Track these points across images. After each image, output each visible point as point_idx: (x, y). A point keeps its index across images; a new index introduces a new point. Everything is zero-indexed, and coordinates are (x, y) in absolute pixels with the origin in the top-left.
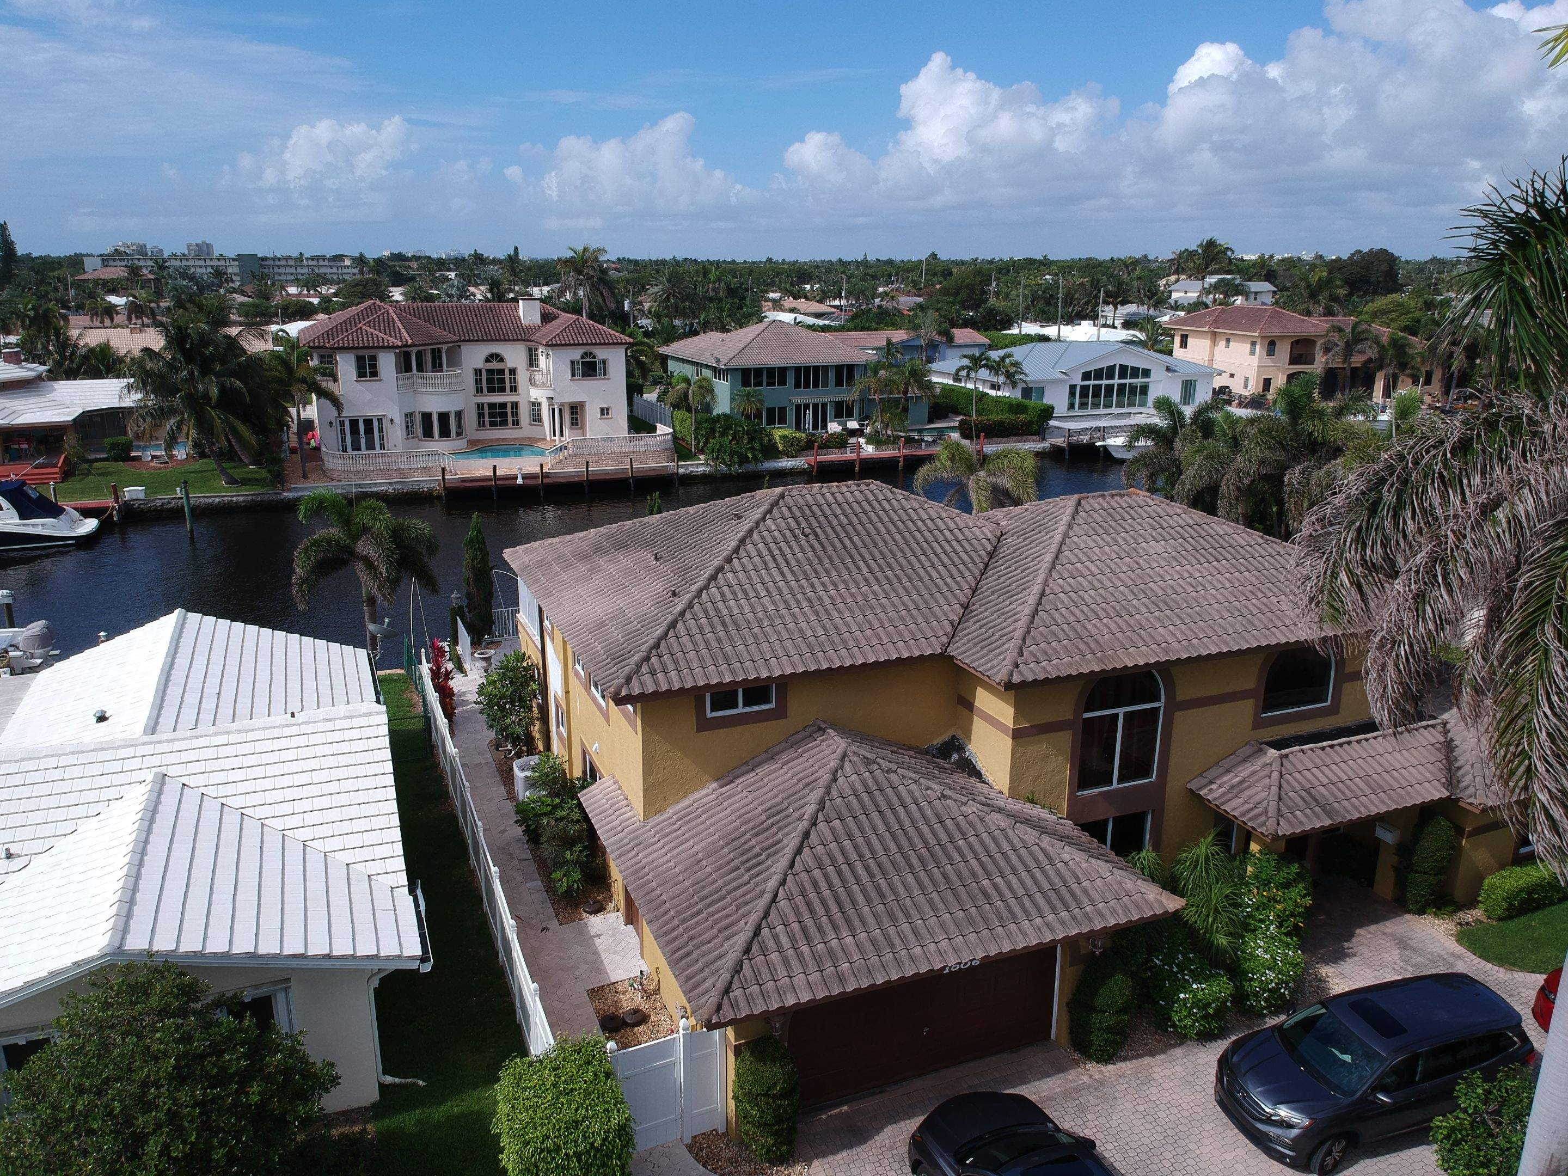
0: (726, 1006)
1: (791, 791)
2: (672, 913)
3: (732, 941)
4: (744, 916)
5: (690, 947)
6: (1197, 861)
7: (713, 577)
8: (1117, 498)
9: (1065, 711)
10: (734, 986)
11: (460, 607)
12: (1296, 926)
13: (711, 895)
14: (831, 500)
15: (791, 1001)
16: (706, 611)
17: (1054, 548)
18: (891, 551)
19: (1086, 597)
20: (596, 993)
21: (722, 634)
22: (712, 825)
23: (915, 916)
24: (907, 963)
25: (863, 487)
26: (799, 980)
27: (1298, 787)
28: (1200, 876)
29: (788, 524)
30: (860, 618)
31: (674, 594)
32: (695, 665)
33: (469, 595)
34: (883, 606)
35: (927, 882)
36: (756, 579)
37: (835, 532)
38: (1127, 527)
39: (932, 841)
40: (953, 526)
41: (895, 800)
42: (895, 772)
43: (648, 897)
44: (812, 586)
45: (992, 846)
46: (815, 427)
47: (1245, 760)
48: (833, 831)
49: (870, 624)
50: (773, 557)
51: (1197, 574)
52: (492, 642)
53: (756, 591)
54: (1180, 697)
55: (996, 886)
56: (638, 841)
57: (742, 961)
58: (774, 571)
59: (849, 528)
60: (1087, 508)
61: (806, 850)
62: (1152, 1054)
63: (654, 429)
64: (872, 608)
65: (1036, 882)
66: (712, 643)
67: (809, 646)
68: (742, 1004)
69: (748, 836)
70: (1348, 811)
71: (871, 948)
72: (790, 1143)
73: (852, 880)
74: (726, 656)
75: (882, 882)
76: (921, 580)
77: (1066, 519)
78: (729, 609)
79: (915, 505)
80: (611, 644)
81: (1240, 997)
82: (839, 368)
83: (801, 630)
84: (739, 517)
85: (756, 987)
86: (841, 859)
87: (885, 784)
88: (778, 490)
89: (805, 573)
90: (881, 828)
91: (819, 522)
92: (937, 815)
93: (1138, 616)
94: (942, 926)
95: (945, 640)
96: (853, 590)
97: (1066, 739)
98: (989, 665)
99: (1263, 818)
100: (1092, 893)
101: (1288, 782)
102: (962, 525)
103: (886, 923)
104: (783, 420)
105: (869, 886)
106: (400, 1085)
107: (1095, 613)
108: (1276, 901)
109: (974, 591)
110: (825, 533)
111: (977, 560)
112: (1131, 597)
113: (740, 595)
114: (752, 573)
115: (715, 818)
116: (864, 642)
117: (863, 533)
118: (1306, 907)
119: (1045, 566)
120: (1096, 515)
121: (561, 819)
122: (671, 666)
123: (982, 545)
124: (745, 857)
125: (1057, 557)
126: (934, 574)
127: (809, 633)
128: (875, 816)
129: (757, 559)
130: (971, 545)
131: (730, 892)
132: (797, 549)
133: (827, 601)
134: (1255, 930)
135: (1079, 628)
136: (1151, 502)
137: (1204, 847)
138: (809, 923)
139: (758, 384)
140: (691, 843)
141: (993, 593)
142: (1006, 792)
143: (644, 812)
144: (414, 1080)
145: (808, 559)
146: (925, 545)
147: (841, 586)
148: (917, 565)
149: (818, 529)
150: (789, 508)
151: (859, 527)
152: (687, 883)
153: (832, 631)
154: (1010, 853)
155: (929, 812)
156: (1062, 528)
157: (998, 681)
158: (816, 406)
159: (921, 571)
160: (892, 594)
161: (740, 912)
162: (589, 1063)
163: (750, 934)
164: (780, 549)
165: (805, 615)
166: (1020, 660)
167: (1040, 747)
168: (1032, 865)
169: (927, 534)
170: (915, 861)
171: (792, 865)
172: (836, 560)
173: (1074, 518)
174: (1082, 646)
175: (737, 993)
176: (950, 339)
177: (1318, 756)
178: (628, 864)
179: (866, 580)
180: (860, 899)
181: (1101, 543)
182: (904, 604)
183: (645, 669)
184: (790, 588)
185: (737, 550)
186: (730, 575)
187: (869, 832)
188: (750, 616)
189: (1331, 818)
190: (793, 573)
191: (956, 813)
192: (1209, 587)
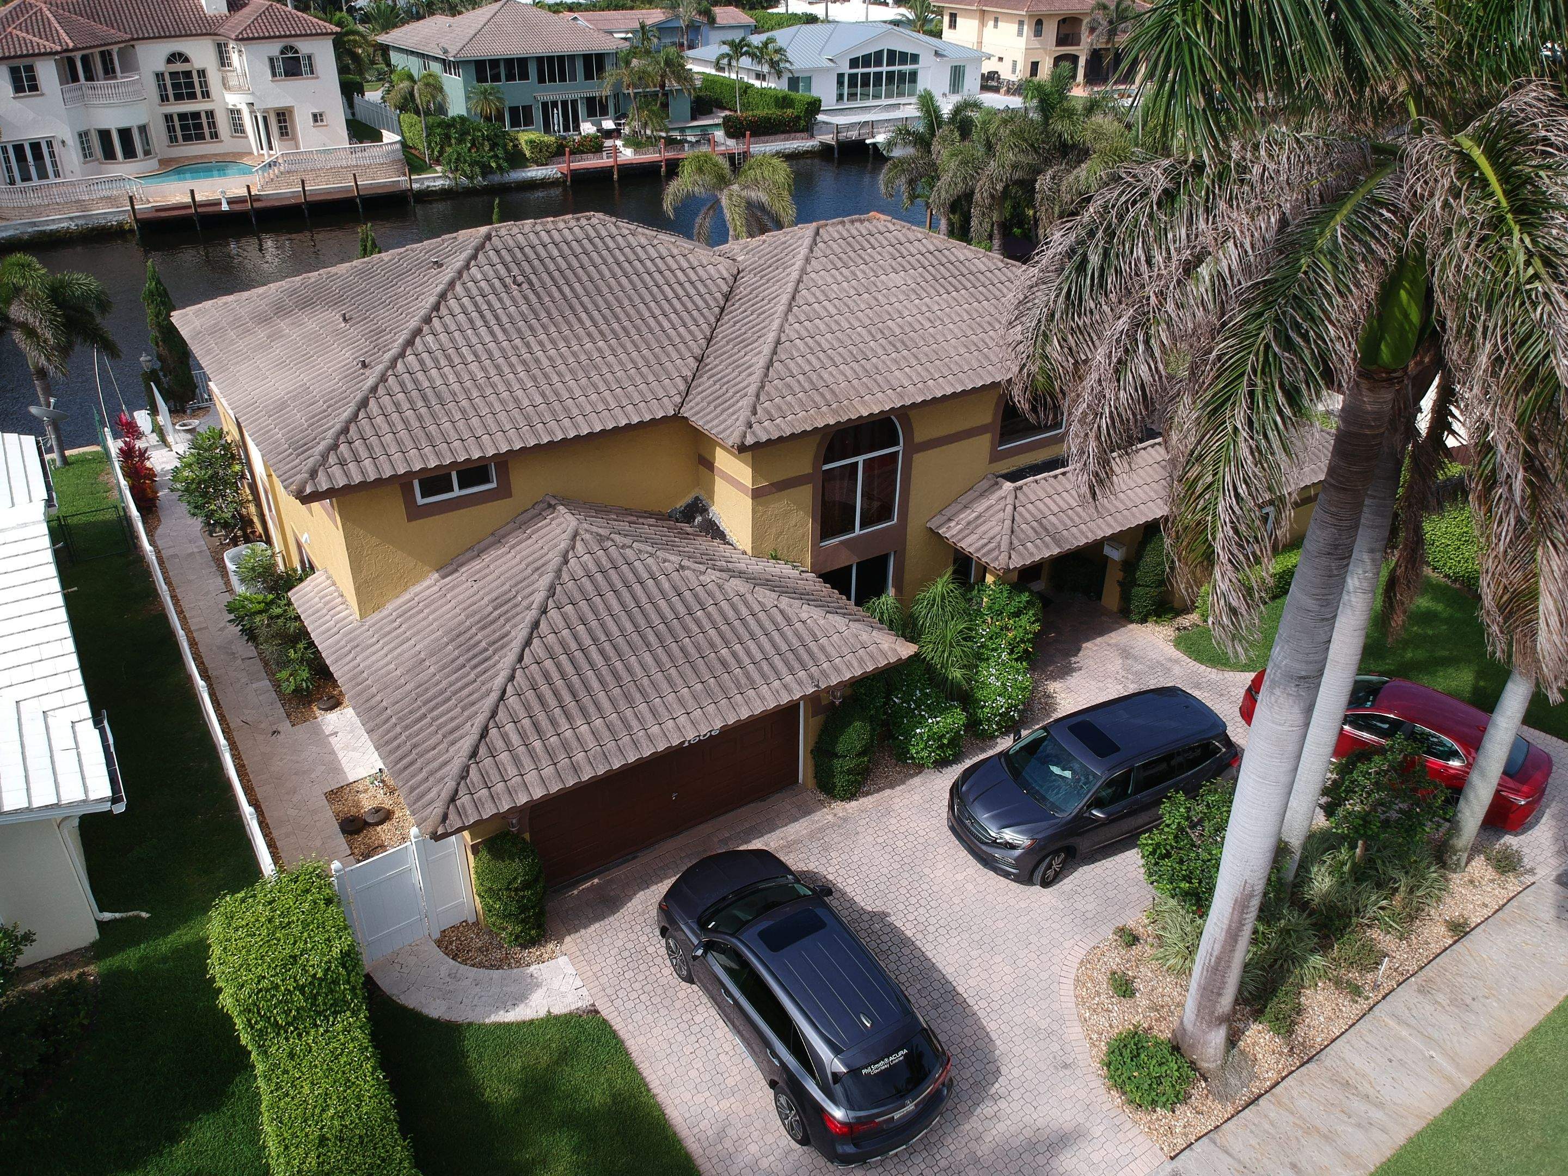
0: (452, 815)
1: (518, 578)
2: (394, 720)
3: (458, 745)
4: (469, 718)
5: (413, 756)
6: (934, 600)
7: (410, 343)
8: (857, 224)
9: (803, 464)
10: (460, 793)
11: (153, 372)
12: (1026, 651)
13: (435, 697)
14: (546, 238)
15: (522, 799)
16: (402, 384)
17: (790, 287)
18: (617, 299)
19: (823, 342)
20: (334, 795)
21: (423, 411)
22: (435, 620)
23: (653, 694)
24: (644, 742)
25: (584, 222)
26: (531, 777)
27: (1030, 518)
28: (937, 615)
29: (496, 272)
30: (584, 381)
31: (364, 365)
32: (393, 449)
33: (160, 357)
34: (609, 365)
35: (664, 658)
36: (461, 342)
37: (553, 279)
38: (866, 257)
39: (670, 615)
40: (685, 265)
41: (631, 577)
42: (631, 547)
43: (368, 705)
44: (528, 345)
45: (731, 614)
46: (566, 129)
47: (982, 495)
48: (565, 617)
49: (595, 386)
50: (480, 313)
51: (936, 308)
52: (199, 408)
53: (461, 356)
54: (920, 437)
55: (734, 654)
56: (355, 643)
57: (468, 766)
58: (483, 331)
59: (568, 273)
60: (826, 238)
61: (536, 642)
62: (892, 786)
63: (378, 137)
64: (596, 367)
65: (774, 645)
66: (412, 422)
67: (527, 418)
68: (470, 809)
69: (474, 630)
70: (1076, 538)
71: (607, 733)
72: (540, 926)
73: (585, 666)
74: (428, 436)
75: (619, 665)
76: (651, 331)
77: (804, 251)
78: (430, 379)
79: (644, 241)
80: (293, 429)
81: (973, 725)
82: (587, 58)
83: (516, 400)
84: (438, 264)
85: (485, 791)
86: (573, 646)
87: (620, 562)
88: (483, 230)
89: (519, 331)
90: (616, 607)
91: (533, 267)
92: (674, 588)
93: (874, 360)
94: (681, 701)
95: (678, 399)
96: (576, 348)
97: (806, 493)
98: (722, 427)
99: (996, 553)
100: (829, 649)
101: (1021, 514)
102: (696, 264)
103: (623, 705)
104: (529, 121)
105: (605, 671)
106: (121, 920)
107: (832, 359)
108: (1008, 629)
109: (709, 341)
110: (540, 280)
111: (712, 304)
112: (868, 338)
113: (443, 362)
114: (457, 334)
115: (437, 613)
116: (588, 409)
117: (585, 278)
118: (1035, 633)
119: (781, 308)
120: (835, 246)
121: (278, 617)
122: (363, 453)
123: (718, 286)
124: (471, 653)
125: (793, 298)
126: (666, 324)
127: (526, 402)
128: (610, 596)
129: (461, 317)
130: (706, 286)
131: (455, 693)
132: (508, 302)
133: (545, 362)
134: (988, 659)
135: (814, 377)
136: (892, 228)
137: (942, 585)
138: (542, 717)
139: (496, 78)
140: (412, 642)
141: (728, 343)
142: (749, 552)
143: (360, 610)
144: (135, 913)
145: (522, 314)
146: (655, 289)
147: (561, 344)
148: (647, 314)
149: (532, 277)
150: (497, 252)
151: (580, 271)
152: (408, 687)
153: (552, 398)
154: (750, 619)
155: (666, 586)
156: (799, 264)
157: (730, 444)
158: (564, 103)
159: (651, 321)
160: (620, 351)
161: (466, 714)
162: (307, 891)
163: (477, 737)
164: (489, 303)
165: (520, 381)
166: (753, 420)
167: (781, 504)
168: (770, 627)
169: (657, 276)
170: (652, 638)
171: (521, 659)
172: (555, 313)
173: (811, 251)
174: (818, 398)
175: (464, 800)
176: (712, 20)
177: (1051, 485)
178: (346, 668)
179: (589, 335)
180: (595, 685)
181: (839, 278)
182: (632, 361)
183: (332, 459)
184: (502, 350)
185: (436, 307)
186: (430, 339)
187: (604, 614)
188: (456, 387)
189: (1059, 546)
190: (504, 331)
191: (694, 583)
192: (947, 321)
